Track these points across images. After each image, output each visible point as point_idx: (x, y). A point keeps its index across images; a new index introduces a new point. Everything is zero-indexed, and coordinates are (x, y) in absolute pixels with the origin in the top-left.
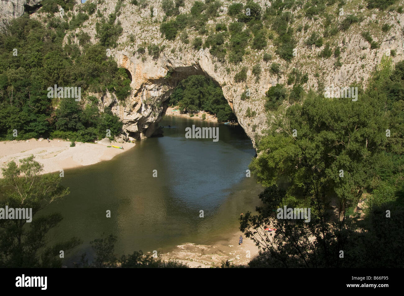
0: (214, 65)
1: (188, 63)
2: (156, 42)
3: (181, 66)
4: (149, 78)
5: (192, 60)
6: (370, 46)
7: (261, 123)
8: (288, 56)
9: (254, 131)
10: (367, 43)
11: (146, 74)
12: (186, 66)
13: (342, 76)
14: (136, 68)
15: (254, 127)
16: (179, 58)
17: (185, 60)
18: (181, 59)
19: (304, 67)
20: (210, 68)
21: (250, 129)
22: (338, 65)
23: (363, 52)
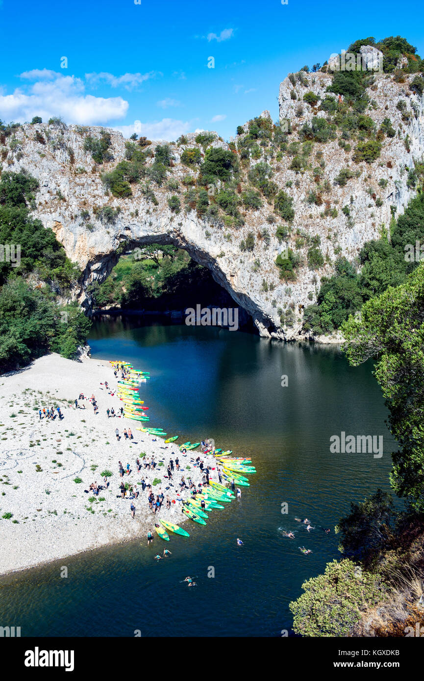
0: (204, 232)
1: (161, 229)
2: (101, 203)
3: (150, 234)
4: (97, 253)
5: (168, 226)
6: (375, 204)
7: (280, 296)
8: (289, 217)
9: (274, 306)
10: (373, 199)
11: (93, 247)
12: (158, 234)
13: (355, 237)
14: (78, 239)
15: (274, 303)
16: (148, 224)
17: (158, 227)
18: (151, 224)
19: (311, 230)
20: (198, 235)
21: (270, 305)
22: (351, 225)
23: (370, 210)
